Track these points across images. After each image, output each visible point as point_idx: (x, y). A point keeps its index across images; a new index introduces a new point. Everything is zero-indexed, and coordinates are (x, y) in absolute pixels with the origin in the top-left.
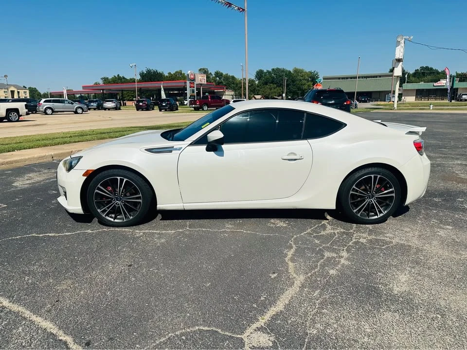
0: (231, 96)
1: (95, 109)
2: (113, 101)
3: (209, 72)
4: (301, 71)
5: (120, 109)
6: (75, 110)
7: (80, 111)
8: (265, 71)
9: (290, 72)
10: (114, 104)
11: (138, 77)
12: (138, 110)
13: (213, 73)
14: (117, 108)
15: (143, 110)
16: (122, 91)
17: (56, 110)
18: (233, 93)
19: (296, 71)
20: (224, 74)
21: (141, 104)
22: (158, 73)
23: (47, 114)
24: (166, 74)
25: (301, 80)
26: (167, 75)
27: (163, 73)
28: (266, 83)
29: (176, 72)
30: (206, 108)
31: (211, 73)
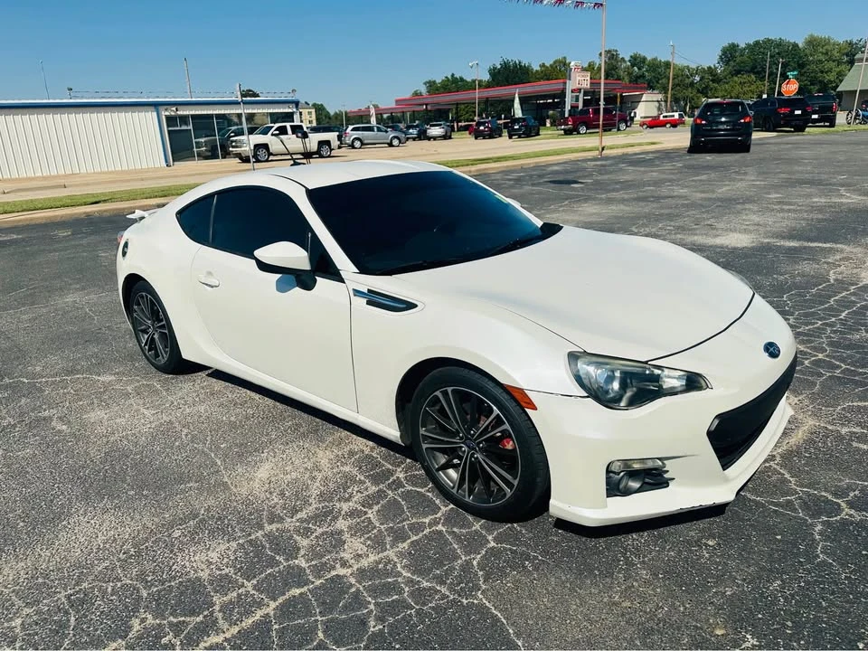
0: (657, 104)
1: (414, 139)
2: (440, 125)
3: (621, 56)
4: (827, 42)
5: (450, 138)
6: (389, 141)
7: (396, 142)
8: (742, 45)
9: (795, 45)
10: (442, 130)
11: (486, 77)
12: (476, 138)
13: (627, 59)
14: (446, 137)
15: (484, 138)
16: (457, 104)
17: (366, 142)
18: (660, 97)
19: (813, 43)
20: (649, 58)
21: (482, 128)
22: (521, 66)
23: (353, 147)
24: (536, 67)
25: (821, 62)
26: (539, 69)
27: (529, 66)
28: (738, 72)
29: (555, 62)
30: (583, 130)
31: (623, 58)
